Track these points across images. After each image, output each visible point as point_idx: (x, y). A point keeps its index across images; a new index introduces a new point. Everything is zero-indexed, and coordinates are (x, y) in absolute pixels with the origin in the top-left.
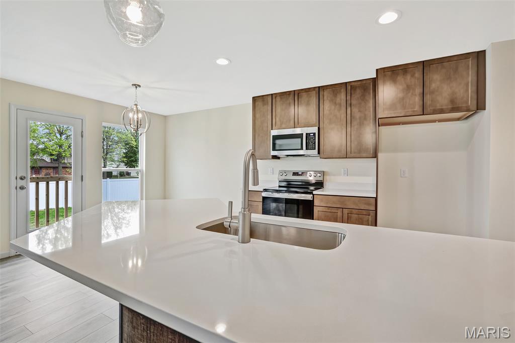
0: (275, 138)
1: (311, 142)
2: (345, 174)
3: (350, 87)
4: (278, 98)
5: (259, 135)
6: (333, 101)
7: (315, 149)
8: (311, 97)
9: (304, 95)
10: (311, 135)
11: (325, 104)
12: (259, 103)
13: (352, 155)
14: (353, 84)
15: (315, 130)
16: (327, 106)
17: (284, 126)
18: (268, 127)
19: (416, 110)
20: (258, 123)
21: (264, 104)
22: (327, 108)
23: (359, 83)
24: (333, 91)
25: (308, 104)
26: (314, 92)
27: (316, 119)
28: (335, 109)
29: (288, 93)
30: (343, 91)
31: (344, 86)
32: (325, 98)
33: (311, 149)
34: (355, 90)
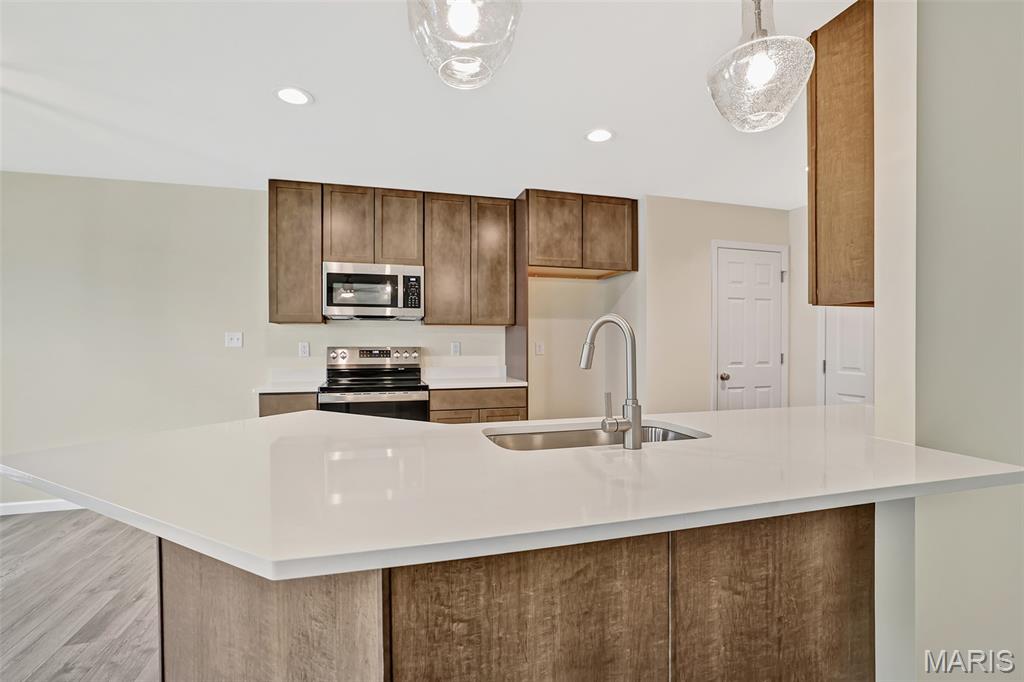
0: (333, 278)
1: (412, 294)
2: (455, 352)
3: (476, 205)
4: (338, 197)
5: (287, 269)
6: (449, 225)
7: (419, 307)
8: (408, 208)
9: (395, 201)
10: (412, 279)
11: (435, 227)
12: (288, 198)
13: (481, 319)
14: (482, 201)
15: (417, 271)
16: (437, 232)
17: (350, 256)
18: (311, 252)
19: (574, 259)
20: (285, 241)
21: (301, 203)
22: (437, 235)
23: (491, 202)
24: (450, 206)
25: (402, 220)
26: (416, 200)
27: (418, 251)
28: (451, 239)
29: (360, 191)
30: (465, 208)
31: (467, 201)
32: (435, 215)
33: (411, 307)
34: (484, 212)
